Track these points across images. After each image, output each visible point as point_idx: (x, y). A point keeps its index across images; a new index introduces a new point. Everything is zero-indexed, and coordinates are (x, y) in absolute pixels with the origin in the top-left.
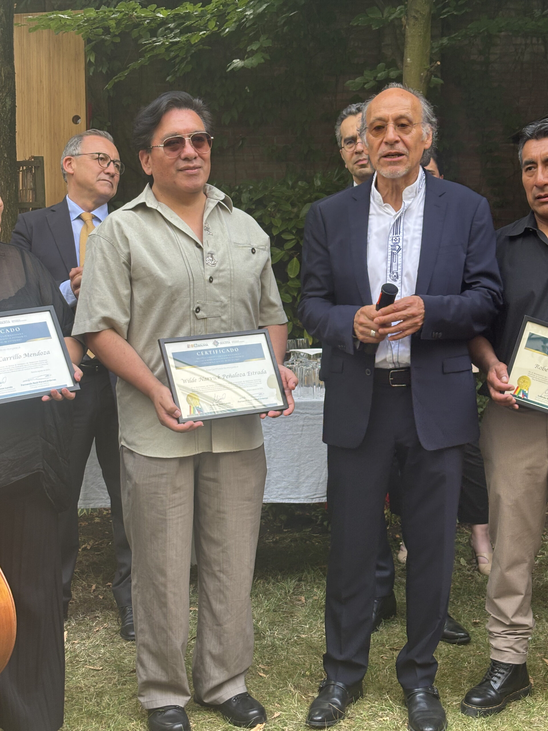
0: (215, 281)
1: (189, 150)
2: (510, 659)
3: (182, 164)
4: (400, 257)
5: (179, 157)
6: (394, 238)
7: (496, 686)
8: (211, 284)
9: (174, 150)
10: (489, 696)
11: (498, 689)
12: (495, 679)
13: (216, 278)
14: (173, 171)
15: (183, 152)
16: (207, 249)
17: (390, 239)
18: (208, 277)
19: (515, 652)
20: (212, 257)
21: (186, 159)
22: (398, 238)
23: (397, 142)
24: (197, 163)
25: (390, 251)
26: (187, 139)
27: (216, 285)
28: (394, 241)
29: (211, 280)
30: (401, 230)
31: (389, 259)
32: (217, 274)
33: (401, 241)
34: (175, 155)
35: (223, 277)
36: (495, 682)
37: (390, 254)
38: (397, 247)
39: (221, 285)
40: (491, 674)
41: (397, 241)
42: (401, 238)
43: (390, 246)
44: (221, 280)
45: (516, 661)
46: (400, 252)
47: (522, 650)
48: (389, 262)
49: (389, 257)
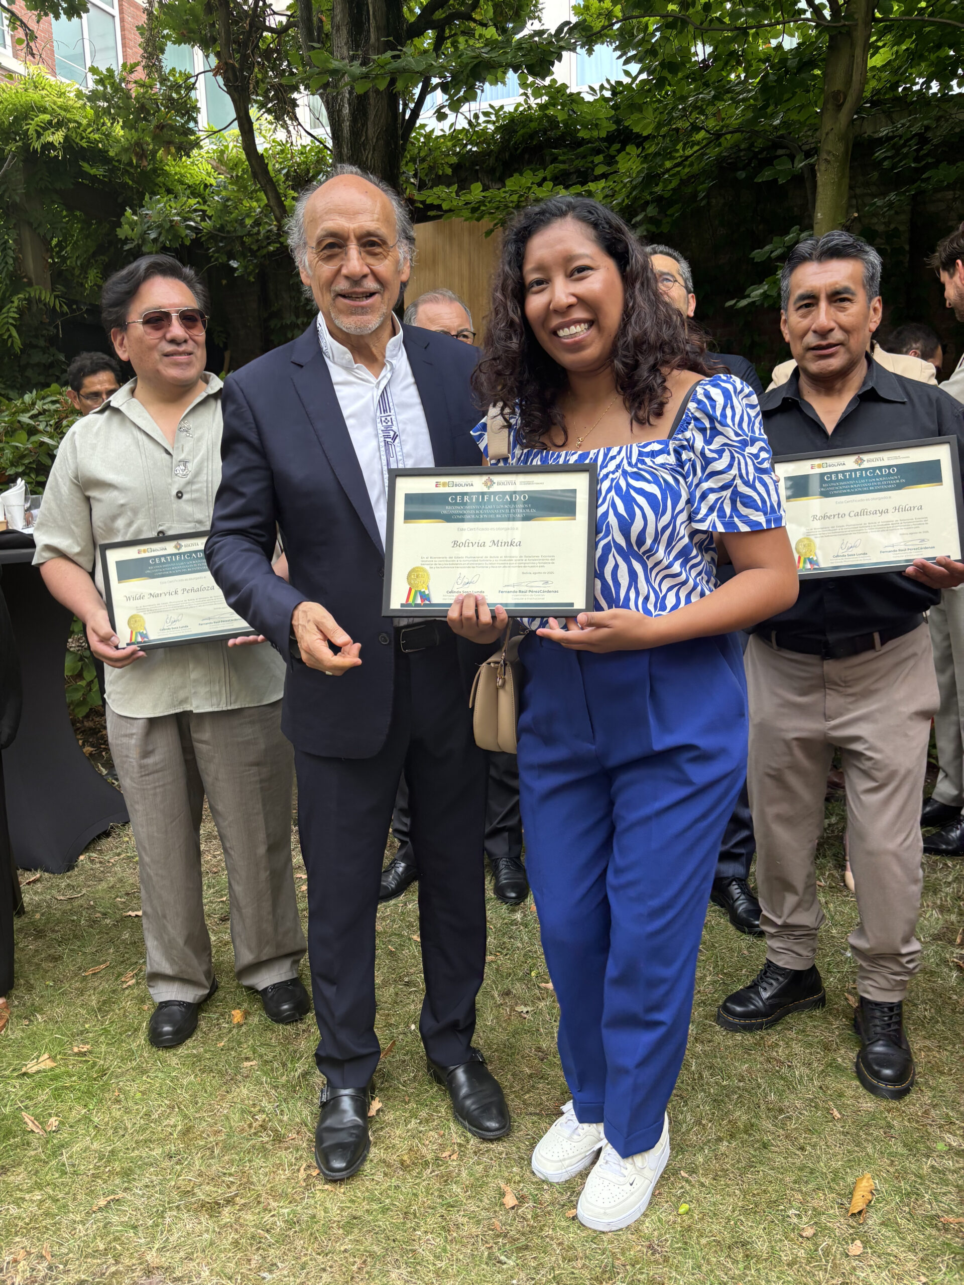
0: (185, 497)
1: (177, 329)
2: (787, 963)
3: (170, 348)
4: (398, 449)
5: (164, 337)
6: (383, 419)
7: (765, 995)
8: (180, 501)
9: (157, 329)
10: (752, 1007)
11: (768, 998)
12: (764, 985)
13: (187, 492)
14: (156, 355)
15: (169, 331)
16: (178, 456)
17: (379, 420)
18: (174, 492)
19: (795, 955)
20: (185, 466)
21: (173, 341)
22: (389, 418)
23: (365, 276)
24: (189, 347)
25: (382, 439)
26: (174, 316)
27: (188, 501)
28: (384, 424)
29: (179, 495)
30: (391, 404)
31: (383, 453)
32: (188, 489)
33: (394, 423)
34: (159, 334)
35: (197, 491)
36: (765, 989)
37: (382, 444)
38: (392, 434)
39: (194, 501)
40: (761, 978)
41: (390, 424)
42: (393, 418)
43: (380, 432)
44: (195, 495)
45: (798, 966)
46: (397, 440)
47: (804, 953)
48: (384, 458)
49: (383, 449)
